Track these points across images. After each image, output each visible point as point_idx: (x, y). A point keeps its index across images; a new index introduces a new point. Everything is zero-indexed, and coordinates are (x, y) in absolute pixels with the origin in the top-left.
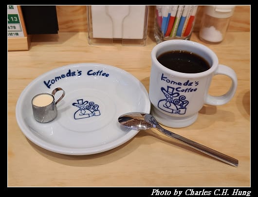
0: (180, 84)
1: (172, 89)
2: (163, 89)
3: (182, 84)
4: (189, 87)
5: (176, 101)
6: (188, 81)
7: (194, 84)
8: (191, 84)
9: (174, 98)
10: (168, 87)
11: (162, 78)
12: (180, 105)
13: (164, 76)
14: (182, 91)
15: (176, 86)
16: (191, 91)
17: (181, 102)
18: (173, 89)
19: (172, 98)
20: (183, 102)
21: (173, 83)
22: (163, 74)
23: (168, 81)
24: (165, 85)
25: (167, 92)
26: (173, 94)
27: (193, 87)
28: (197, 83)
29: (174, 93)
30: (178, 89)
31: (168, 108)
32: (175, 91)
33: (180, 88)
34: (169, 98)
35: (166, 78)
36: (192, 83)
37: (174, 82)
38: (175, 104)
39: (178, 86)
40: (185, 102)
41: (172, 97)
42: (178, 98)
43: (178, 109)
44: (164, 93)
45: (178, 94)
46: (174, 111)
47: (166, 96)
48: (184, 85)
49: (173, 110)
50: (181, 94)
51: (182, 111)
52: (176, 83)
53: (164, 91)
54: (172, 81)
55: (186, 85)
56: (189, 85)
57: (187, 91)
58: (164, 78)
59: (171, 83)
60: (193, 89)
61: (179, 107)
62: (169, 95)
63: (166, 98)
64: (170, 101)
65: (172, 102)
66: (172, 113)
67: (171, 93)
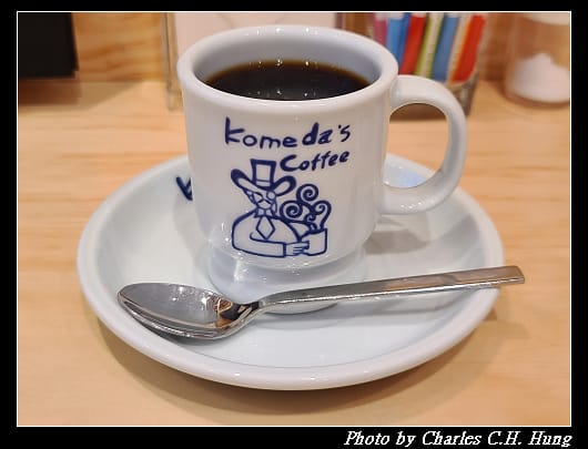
0: (289, 142)
1: (268, 168)
2: (236, 175)
3: (299, 142)
5: (289, 209)
6: (316, 127)
7: (336, 137)
8: (325, 138)
9: (281, 200)
10: (254, 163)
11: (230, 134)
12: (304, 222)
13: (233, 127)
14: (301, 168)
15: (277, 154)
16: (331, 163)
17: (306, 211)
18: (272, 164)
19: (274, 201)
20: (312, 208)
21: (267, 142)
22: (228, 121)
23: (250, 141)
24: (241, 157)
25: (254, 181)
26: (273, 185)
27: (335, 146)
28: (345, 132)
29: (276, 179)
30: (290, 164)
31: (266, 240)
32: (280, 173)
33: (293, 157)
34: (264, 205)
35: (241, 131)
36: (330, 132)
37: (271, 141)
38: (287, 222)
39: (285, 152)
40: (318, 209)
41: (271, 195)
42: (292, 196)
43: (299, 239)
44: (245, 190)
46: (290, 250)
48: (305, 143)
49: (285, 245)
50: (302, 178)
51: (316, 242)
52: (278, 142)
53: (242, 181)
54: (264, 138)
55: (312, 142)
56: (320, 142)
57: (319, 164)
58: (232, 136)
59: (261, 146)
60: (335, 157)
61: (302, 229)
62: (264, 193)
63: (254, 207)
64: (269, 213)
65: (278, 214)
66: (284, 255)
67: (268, 184)
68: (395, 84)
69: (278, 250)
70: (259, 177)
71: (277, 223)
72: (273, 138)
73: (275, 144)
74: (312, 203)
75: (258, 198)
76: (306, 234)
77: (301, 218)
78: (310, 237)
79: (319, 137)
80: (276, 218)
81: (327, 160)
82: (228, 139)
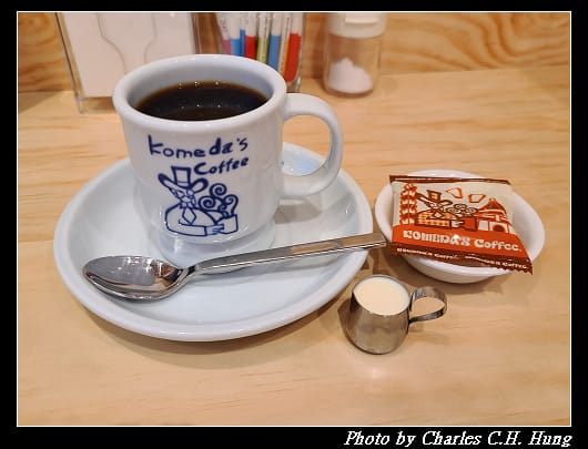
0: (199, 153)
1: (185, 172)
2: (162, 178)
3: (207, 152)
4: (225, 157)
5: (205, 202)
6: (219, 141)
7: (236, 147)
8: (228, 148)
9: (198, 196)
10: (174, 169)
11: (153, 148)
12: (218, 211)
13: (154, 142)
14: (211, 172)
15: (191, 162)
16: (235, 167)
17: (218, 203)
18: (188, 170)
19: (193, 196)
20: (223, 201)
21: (181, 154)
22: (150, 138)
23: (168, 152)
24: (164, 165)
25: (176, 182)
26: (191, 186)
27: (237, 154)
28: (243, 143)
29: (192, 181)
30: (201, 169)
31: (191, 224)
32: (194, 177)
33: (203, 164)
34: (186, 199)
35: (161, 145)
36: (231, 144)
37: (185, 153)
38: (205, 212)
39: (197, 160)
40: (228, 201)
41: (190, 193)
42: (206, 192)
43: (216, 223)
44: (170, 189)
45: (205, 183)
46: (210, 231)
47: (176, 194)
48: (211, 153)
49: (205, 227)
50: (212, 179)
51: (229, 224)
52: (191, 154)
53: (166, 182)
54: (178, 151)
55: (217, 152)
56: (224, 152)
57: (225, 169)
58: (155, 149)
59: (178, 156)
60: (237, 162)
61: (217, 216)
62: (185, 191)
63: (178, 201)
64: (190, 205)
65: (197, 206)
66: (206, 235)
67: (186, 185)
68: (285, 100)
69: (201, 231)
70: (179, 179)
71: (197, 212)
72: (186, 150)
73: (188, 155)
74: (222, 197)
75: (180, 195)
76: (221, 219)
77: (216, 208)
78: (224, 221)
79: (222, 149)
80: (196, 209)
81: (231, 165)
82: (152, 151)
